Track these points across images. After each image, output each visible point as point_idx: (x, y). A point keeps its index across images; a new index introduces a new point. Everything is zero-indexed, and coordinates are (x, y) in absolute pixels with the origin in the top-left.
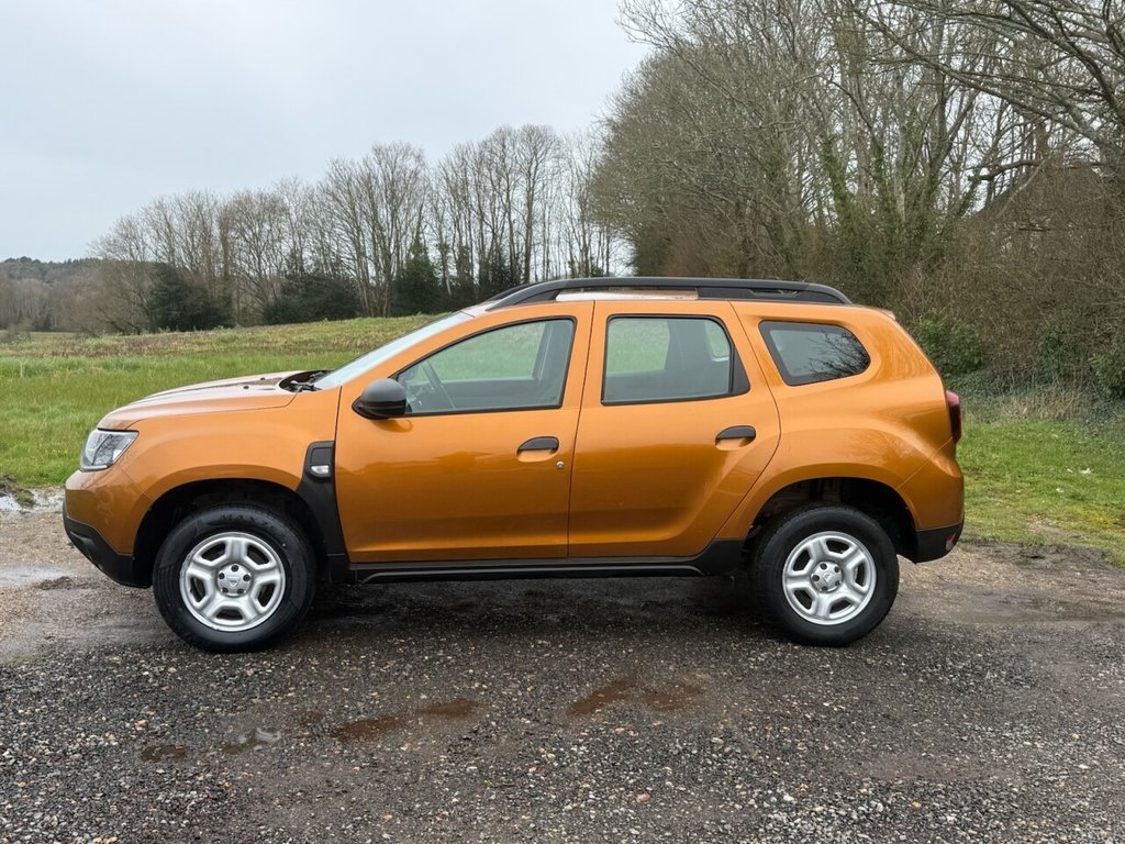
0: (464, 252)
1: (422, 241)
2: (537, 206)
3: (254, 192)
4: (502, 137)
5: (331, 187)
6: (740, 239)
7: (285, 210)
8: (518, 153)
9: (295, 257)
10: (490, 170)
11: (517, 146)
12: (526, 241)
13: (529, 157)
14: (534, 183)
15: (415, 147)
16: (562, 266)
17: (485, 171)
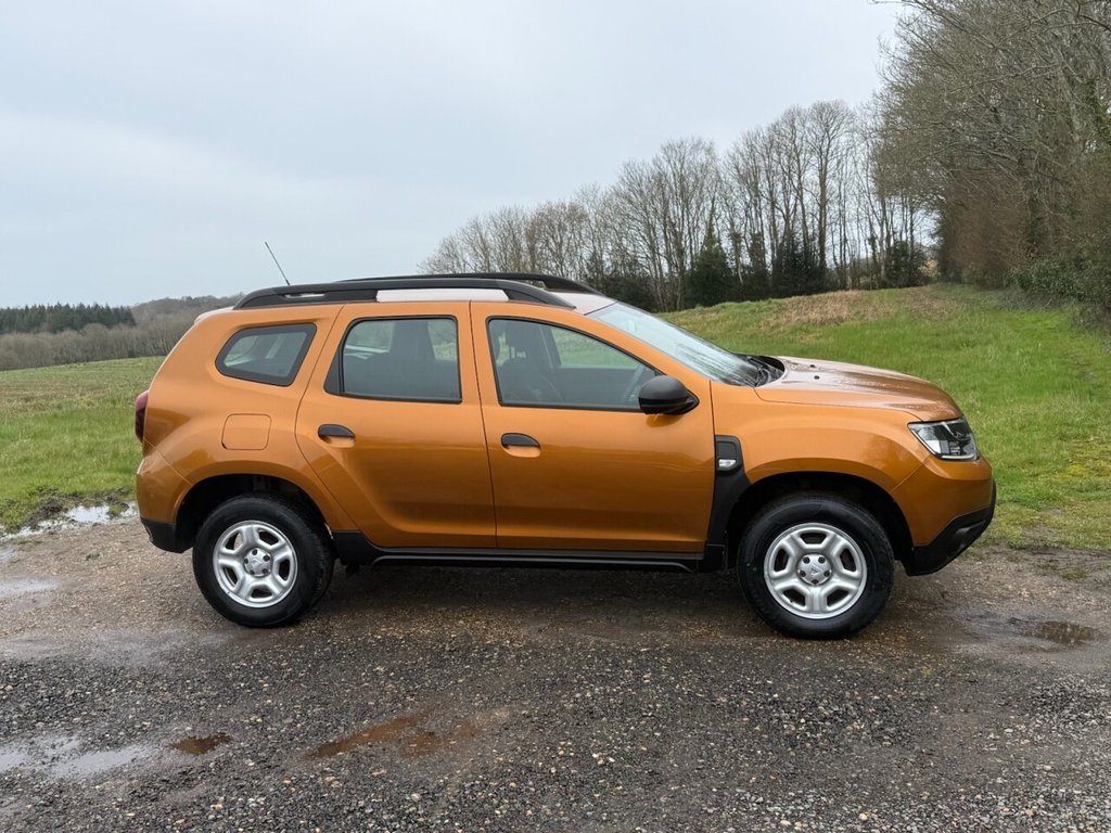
0: (757, 238)
1: (716, 231)
2: (832, 184)
3: (555, 201)
4: (791, 119)
5: (624, 189)
6: (1026, 197)
7: (583, 217)
8: (808, 133)
9: (595, 260)
10: (779, 154)
11: (808, 124)
12: (820, 222)
13: (821, 136)
14: (827, 161)
15: (706, 140)
16: (862, 242)
17: (775, 155)
